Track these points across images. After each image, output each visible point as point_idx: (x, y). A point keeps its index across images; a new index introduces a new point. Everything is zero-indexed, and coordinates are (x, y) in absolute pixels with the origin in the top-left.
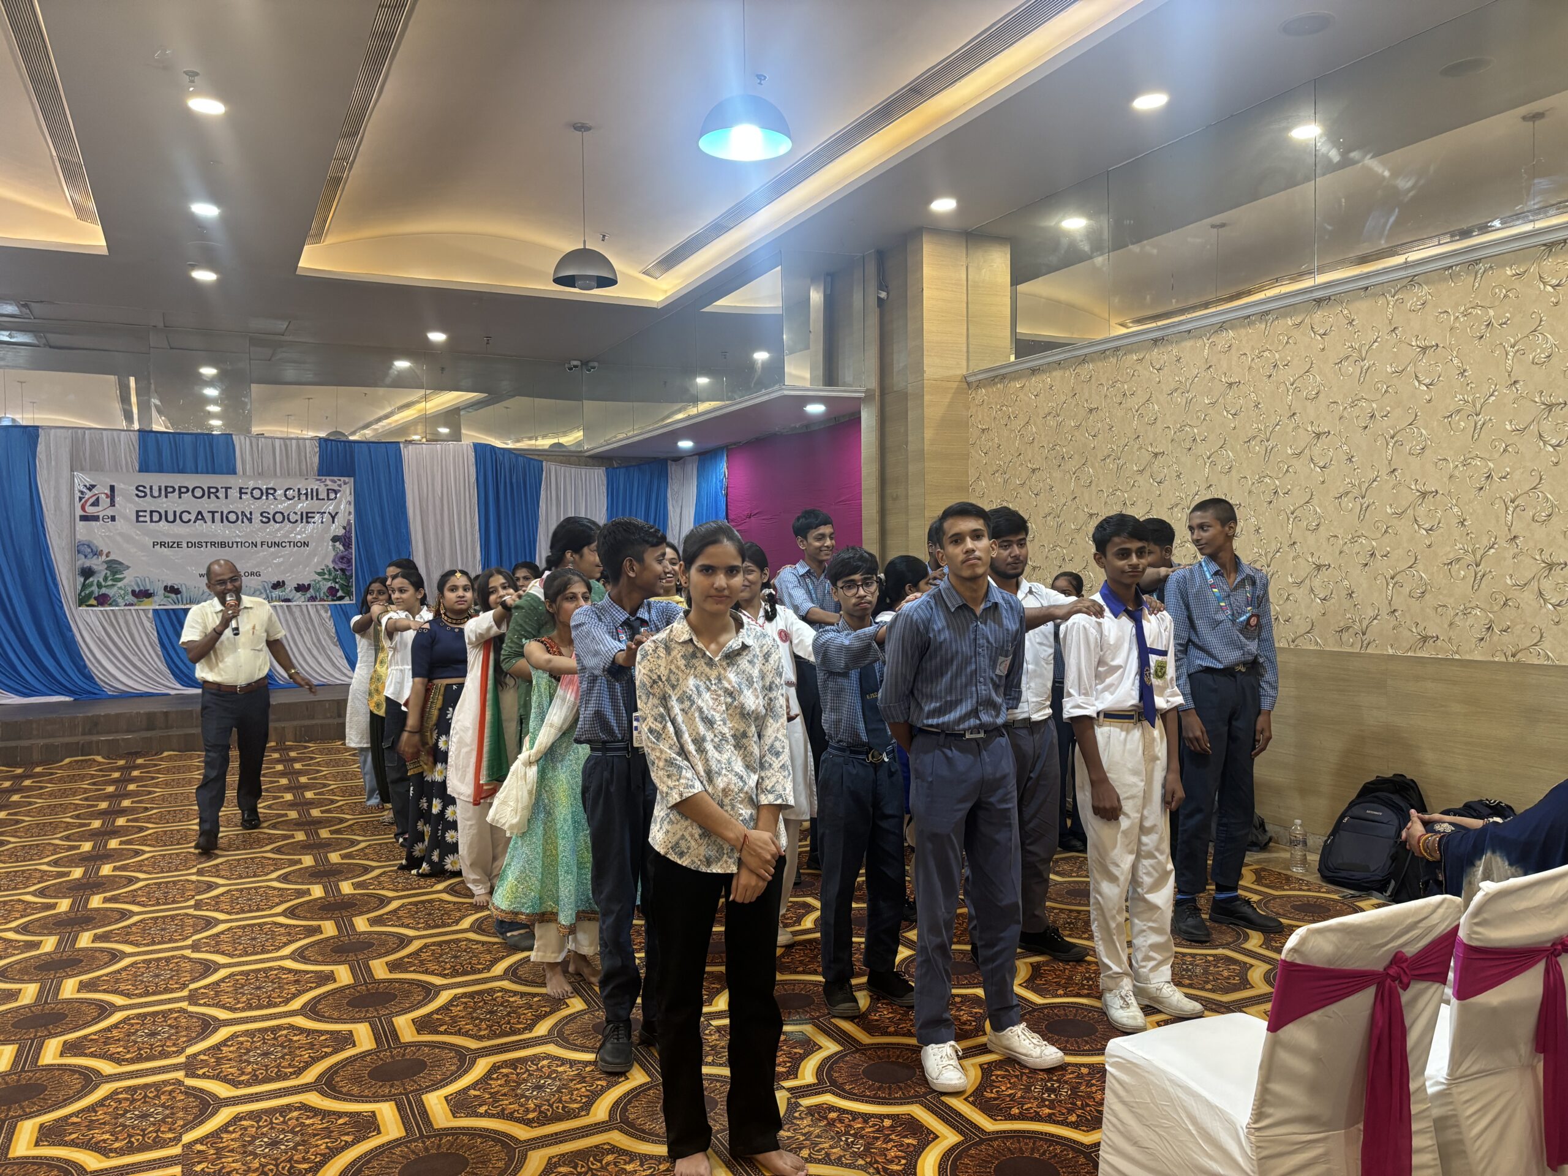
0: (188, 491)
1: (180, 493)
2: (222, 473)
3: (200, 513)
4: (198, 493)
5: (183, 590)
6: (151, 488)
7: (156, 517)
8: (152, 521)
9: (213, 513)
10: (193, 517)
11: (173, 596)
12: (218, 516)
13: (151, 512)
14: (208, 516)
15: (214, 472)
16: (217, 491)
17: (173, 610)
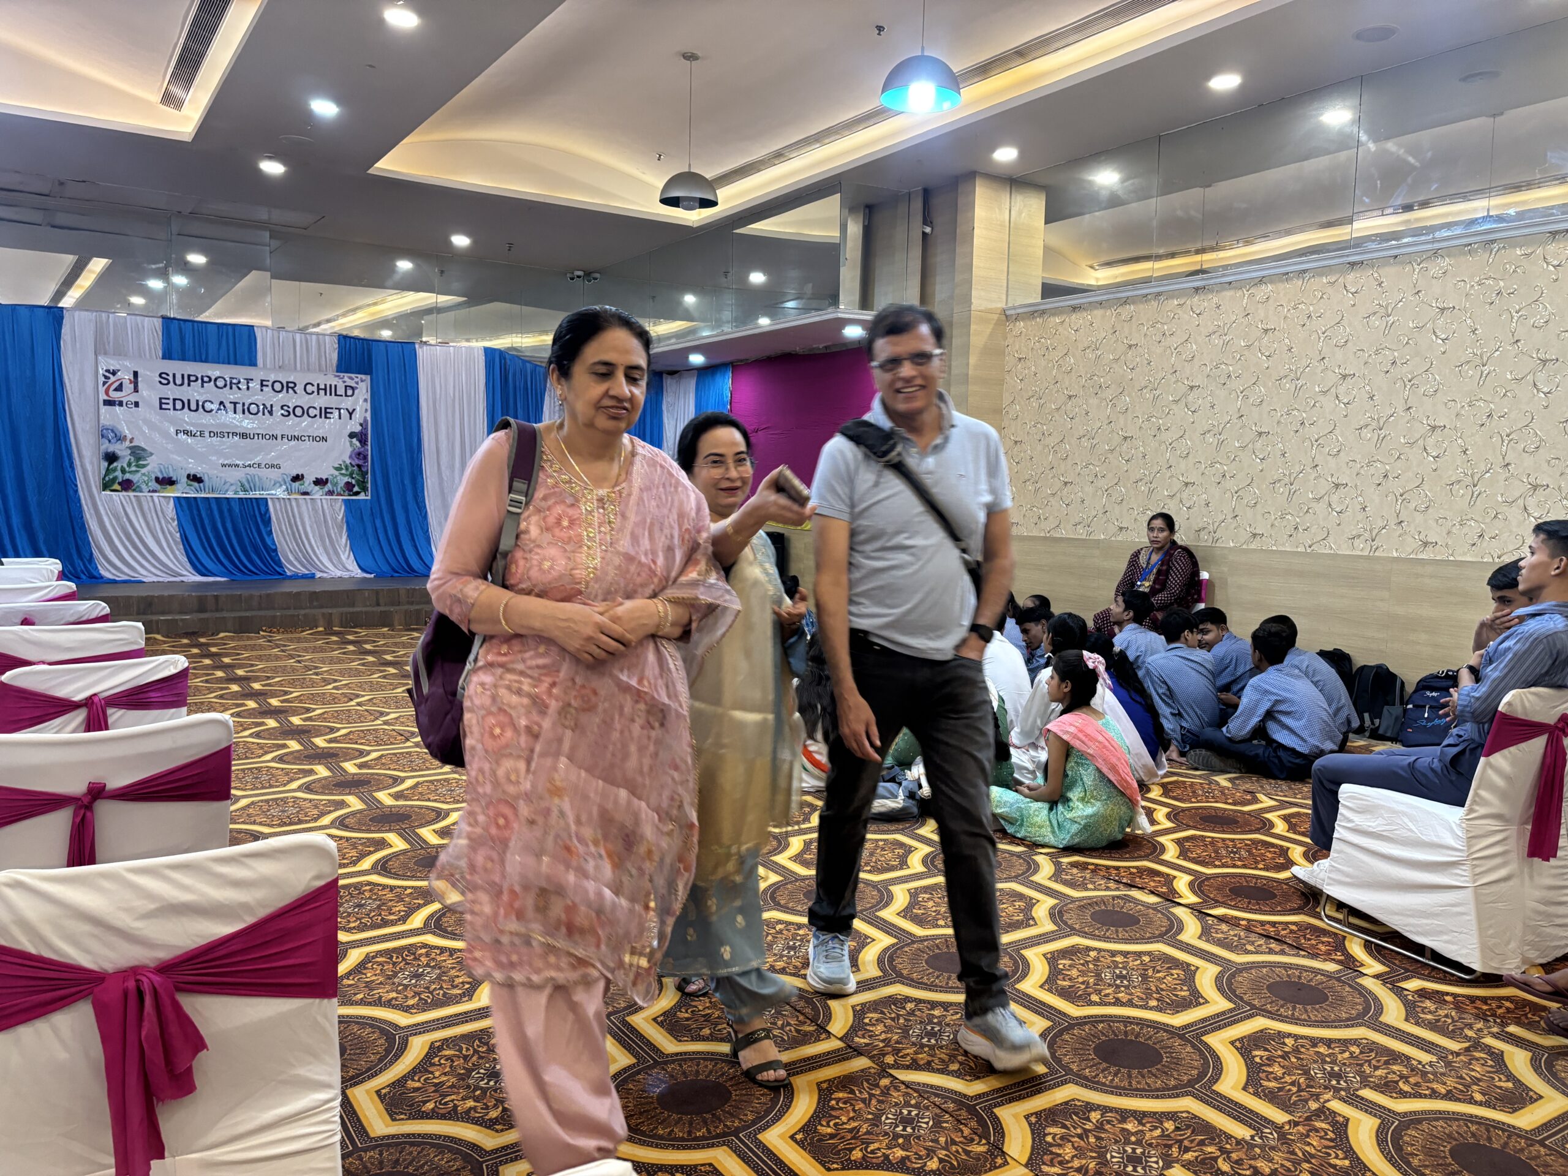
0: (210, 380)
1: (203, 382)
2: (243, 364)
3: (221, 403)
4: (220, 383)
5: (206, 478)
6: (174, 375)
7: (179, 405)
8: (175, 409)
9: (235, 404)
10: (214, 407)
11: (196, 484)
12: (239, 407)
13: (174, 400)
14: (230, 407)
15: (236, 363)
16: (239, 382)
17: (195, 498)
